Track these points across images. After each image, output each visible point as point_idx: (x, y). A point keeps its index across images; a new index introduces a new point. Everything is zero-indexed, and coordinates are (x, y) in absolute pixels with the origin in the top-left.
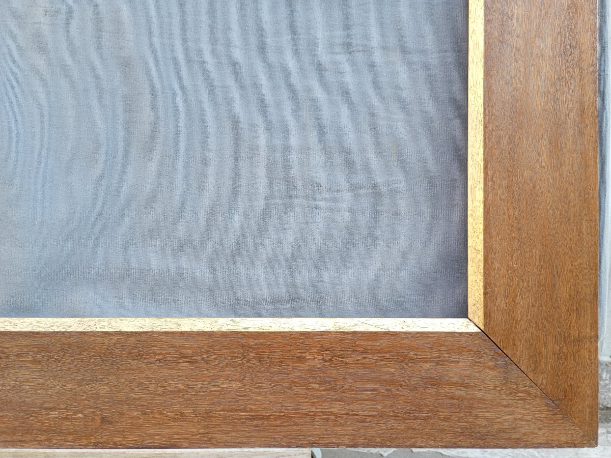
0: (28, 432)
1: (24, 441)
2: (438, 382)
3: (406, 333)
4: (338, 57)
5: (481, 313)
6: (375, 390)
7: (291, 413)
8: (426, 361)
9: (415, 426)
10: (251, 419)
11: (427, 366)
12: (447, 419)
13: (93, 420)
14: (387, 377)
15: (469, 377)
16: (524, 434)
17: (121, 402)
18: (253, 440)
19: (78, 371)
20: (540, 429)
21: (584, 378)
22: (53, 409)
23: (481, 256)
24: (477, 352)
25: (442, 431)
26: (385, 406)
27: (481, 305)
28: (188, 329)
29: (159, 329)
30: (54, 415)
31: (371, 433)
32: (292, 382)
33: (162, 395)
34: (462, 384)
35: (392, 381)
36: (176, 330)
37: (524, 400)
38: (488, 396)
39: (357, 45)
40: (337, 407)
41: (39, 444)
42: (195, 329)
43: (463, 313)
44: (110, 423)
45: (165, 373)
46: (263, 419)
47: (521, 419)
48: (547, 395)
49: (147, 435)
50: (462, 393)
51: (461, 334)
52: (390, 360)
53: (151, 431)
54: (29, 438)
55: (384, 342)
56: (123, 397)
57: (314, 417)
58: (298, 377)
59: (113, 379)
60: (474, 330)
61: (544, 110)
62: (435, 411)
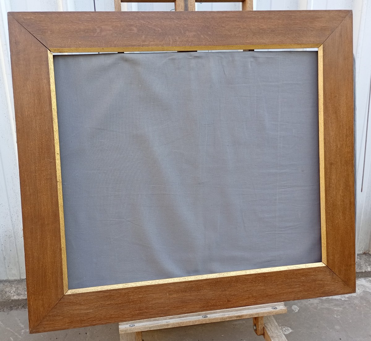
0: (208, 307)
2: (315, 280)
3: (307, 268)
4: (283, 190)
5: (326, 261)
6: (299, 284)
7: (278, 293)
8: (312, 275)
9: (310, 293)
10: (267, 296)
11: (313, 276)
12: (318, 290)
13: (225, 301)
14: (302, 281)
15: (323, 278)
16: (338, 292)
17: (232, 295)
18: (268, 301)
19: (220, 288)
20: (341, 290)
21: (352, 275)
22: (214, 300)
23: (325, 245)
24: (325, 271)
25: (317, 293)
26: (302, 288)
27: (326, 259)
28: (249, 274)
29: (241, 274)
30: (214, 301)
31: (299, 296)
32: (277, 285)
33: (244, 292)
34: (322, 280)
35: (303, 282)
36: (246, 274)
37: (337, 283)
38: (328, 283)
39: (288, 186)
40: (290, 290)
41: (211, 310)
42: (251, 273)
43: (320, 260)
44: (230, 301)
45: (244, 286)
46: (270, 295)
47: (337, 288)
48: (343, 281)
50: (322, 283)
51: (321, 267)
52: (303, 276)
53: (241, 302)
54: (208, 308)
55: (301, 271)
56: (233, 294)
57: (284, 293)
58: (279, 283)
59: (230, 289)
60: (324, 265)
61: (341, 204)
62: (315, 288)
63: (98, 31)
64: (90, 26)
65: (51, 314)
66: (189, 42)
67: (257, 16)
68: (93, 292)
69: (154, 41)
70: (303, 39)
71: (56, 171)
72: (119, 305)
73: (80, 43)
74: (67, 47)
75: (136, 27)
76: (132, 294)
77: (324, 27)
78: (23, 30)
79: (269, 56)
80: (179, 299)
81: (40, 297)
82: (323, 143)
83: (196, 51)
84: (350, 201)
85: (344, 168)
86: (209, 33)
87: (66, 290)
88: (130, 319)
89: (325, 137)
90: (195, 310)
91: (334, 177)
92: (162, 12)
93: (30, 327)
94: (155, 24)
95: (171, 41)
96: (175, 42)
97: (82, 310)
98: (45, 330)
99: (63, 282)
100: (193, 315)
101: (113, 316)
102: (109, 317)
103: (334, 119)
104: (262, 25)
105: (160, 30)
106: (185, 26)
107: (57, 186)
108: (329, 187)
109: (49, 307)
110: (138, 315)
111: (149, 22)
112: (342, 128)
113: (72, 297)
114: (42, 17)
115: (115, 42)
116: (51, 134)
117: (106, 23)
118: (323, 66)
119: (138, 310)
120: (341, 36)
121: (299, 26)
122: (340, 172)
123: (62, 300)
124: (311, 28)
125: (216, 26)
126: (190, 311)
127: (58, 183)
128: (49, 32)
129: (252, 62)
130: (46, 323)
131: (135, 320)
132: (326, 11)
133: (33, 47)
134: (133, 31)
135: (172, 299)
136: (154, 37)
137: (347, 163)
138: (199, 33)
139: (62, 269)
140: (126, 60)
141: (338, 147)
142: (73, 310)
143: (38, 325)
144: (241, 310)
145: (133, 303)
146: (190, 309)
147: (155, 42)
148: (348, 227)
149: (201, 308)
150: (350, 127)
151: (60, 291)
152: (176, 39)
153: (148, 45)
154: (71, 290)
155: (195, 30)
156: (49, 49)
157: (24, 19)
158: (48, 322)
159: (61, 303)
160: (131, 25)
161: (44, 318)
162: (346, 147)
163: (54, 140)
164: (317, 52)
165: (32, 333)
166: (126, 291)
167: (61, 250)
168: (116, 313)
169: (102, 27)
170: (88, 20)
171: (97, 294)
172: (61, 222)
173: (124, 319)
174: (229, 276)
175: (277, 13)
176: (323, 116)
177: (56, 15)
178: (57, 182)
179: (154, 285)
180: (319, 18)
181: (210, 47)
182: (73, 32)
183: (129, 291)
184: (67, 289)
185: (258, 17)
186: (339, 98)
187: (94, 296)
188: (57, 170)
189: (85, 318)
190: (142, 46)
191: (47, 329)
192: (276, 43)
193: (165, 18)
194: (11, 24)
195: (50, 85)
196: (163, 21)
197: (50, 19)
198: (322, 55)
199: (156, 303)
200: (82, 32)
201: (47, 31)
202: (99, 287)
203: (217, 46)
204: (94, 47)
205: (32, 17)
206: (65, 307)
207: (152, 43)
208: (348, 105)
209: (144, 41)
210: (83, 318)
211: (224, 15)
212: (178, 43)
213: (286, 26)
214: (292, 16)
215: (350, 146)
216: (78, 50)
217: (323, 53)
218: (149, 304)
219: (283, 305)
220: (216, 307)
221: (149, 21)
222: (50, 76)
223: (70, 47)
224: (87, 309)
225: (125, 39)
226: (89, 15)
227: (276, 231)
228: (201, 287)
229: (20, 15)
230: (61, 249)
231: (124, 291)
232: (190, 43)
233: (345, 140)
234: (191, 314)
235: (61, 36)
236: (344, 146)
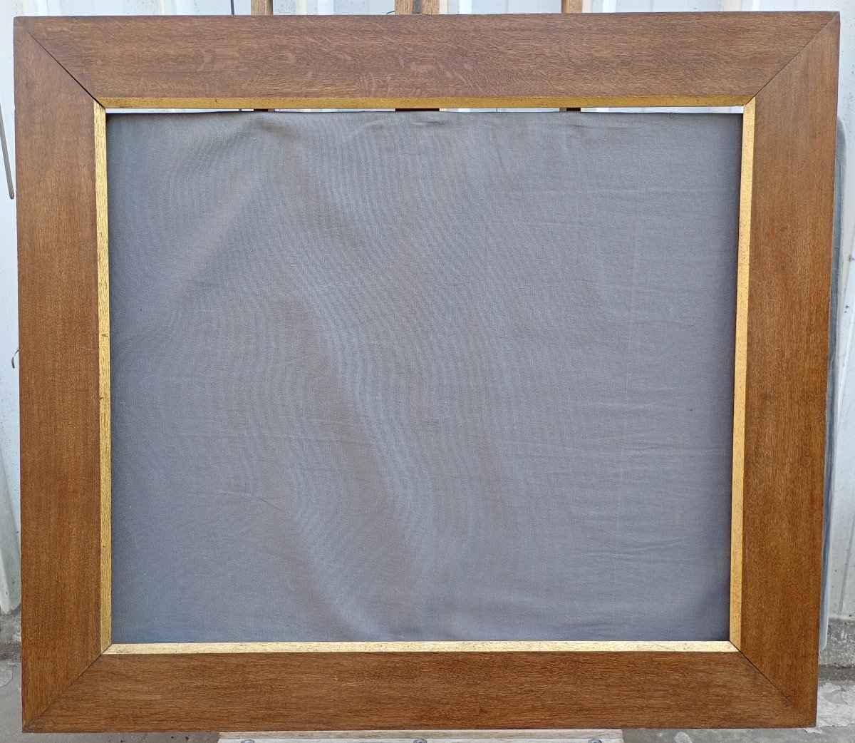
0: (431, 719)
1: (428, 725)
2: (708, 685)
3: (687, 653)
4: (638, 453)
5: (738, 638)
6: (666, 691)
7: (608, 706)
8: (701, 671)
9: (692, 713)
10: (581, 710)
11: (702, 674)
12: (714, 710)
13: (474, 710)
14: (674, 682)
15: (730, 682)
16: (766, 719)
17: (492, 699)
18: (582, 723)
19: (464, 679)
20: (777, 716)
21: (808, 681)
22: (447, 704)
23: (740, 600)
24: (736, 665)
25: (711, 717)
26: (672, 701)
27: (739, 634)
28: (538, 650)
29: (517, 650)
30: (448, 707)
31: (662, 719)
32: (608, 685)
33: (521, 694)
34: (725, 686)
35: (677, 685)
36: (529, 650)
37: (767, 696)
38: (742, 694)
39: (651, 444)
40: (639, 702)
42: (542, 650)
43: (726, 637)
44: (486, 712)
45: (523, 679)
46: (589, 710)
47: (764, 709)
48: (782, 693)
49: (512, 720)
50: (725, 693)
51: (725, 653)
52: (676, 671)
53: (513, 718)
54: (431, 723)
55: (672, 658)
56: (494, 695)
57: (623, 708)
58: (613, 682)
59: (487, 683)
60: (733, 649)
61: (786, 500)
62: (706, 704)
63: (207, 59)
64: (190, 50)
65: (70, 694)
66: (417, 88)
67: (586, 27)
68: (165, 655)
69: (333, 85)
70: (704, 83)
71: (99, 374)
72: (224, 691)
73: (165, 86)
74: (137, 97)
75: (293, 51)
76: (254, 669)
77: (760, 53)
78: (45, 57)
79: (615, 123)
80: (362, 692)
81: (49, 653)
82: (746, 343)
83: (438, 110)
84: (812, 495)
85: (799, 410)
86: (466, 66)
87: (107, 643)
88: (244, 726)
89: (752, 328)
90: (399, 724)
91: (770, 430)
92: (356, 16)
93: (24, 717)
94: (338, 43)
95: (374, 84)
96: (383, 87)
97: (138, 692)
98: (56, 728)
99: (99, 625)
100: (393, 734)
101: (208, 715)
102: (198, 716)
103: (777, 284)
104: (599, 47)
105: (349, 58)
106: (410, 49)
107: (98, 407)
108: (757, 454)
109: (67, 678)
110: (264, 719)
111: (325, 40)
112: (797, 307)
113: (118, 662)
114: (87, 27)
115: (244, 87)
116: (91, 290)
117: (225, 41)
118: (755, 151)
119: (266, 709)
120: (807, 75)
121: (695, 52)
122: (787, 420)
123: (96, 665)
124: (725, 57)
125: (484, 51)
126: (386, 725)
127: (102, 402)
128: (99, 62)
129: (571, 137)
130: (59, 712)
131: (257, 730)
132: (767, 14)
133: (63, 95)
134: (286, 60)
135: (346, 690)
136: (335, 75)
137: (808, 397)
138: (441, 66)
139: (98, 597)
140: (269, 128)
141: (784, 355)
142: (119, 692)
143: (42, 716)
144: (511, 736)
145: (253, 690)
146: (388, 720)
147: (336, 86)
148: (804, 558)
149: (416, 719)
150: (818, 307)
151: (91, 644)
152: (384, 81)
153: (318, 95)
154: (117, 645)
155: (433, 60)
156: (97, 99)
157: (48, 33)
158: (64, 711)
159: (93, 671)
160: (282, 47)
161: (54, 702)
162: (808, 357)
163: (97, 304)
164: (741, 115)
165: (27, 732)
166: (241, 661)
167: (99, 552)
168: (214, 709)
169: (217, 50)
170: (187, 34)
171: (173, 660)
172: (102, 490)
173: (232, 726)
174: (488, 651)
175: (639, 19)
176: (748, 275)
177: (117, 23)
178: (98, 398)
179: (306, 653)
180: (748, 31)
181: (467, 99)
182: (151, 61)
183: (247, 662)
184: (109, 643)
185: (590, 29)
186: (793, 232)
187: (167, 666)
188: (101, 372)
189: (144, 713)
190: (306, 97)
191: (61, 727)
192: (632, 93)
193: (361, 31)
194: (20, 44)
195: (94, 180)
196: (356, 38)
197: (102, 31)
198: (753, 123)
199: (307, 697)
200: (170, 63)
201: (94, 59)
202: (181, 645)
203: (483, 97)
204: (196, 97)
205: (65, 29)
206: (102, 681)
207: (329, 88)
208: (817, 250)
209: (311, 85)
210: (141, 712)
211: (506, 24)
212: (389, 89)
213: (662, 50)
214: (678, 27)
215: (816, 356)
216: (160, 103)
217: (756, 120)
218: (292, 697)
219: (619, 735)
220: (451, 723)
221: (324, 38)
222: (97, 160)
223: (142, 96)
224: (150, 693)
225: (268, 78)
226: (188, 24)
227: (614, 552)
228: (416, 670)
229: (41, 24)
230: (100, 550)
231: (234, 661)
232: (419, 91)
233: (804, 339)
234: (389, 731)
235: (124, 71)
236: (803, 355)
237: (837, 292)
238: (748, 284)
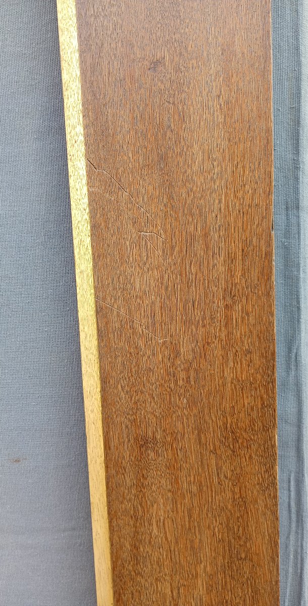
82: (95, 332)
85: (219, 468)
89: (104, 299)
91: (160, 509)
103: (151, 198)
108: (136, 558)
112: (199, 247)
122: (194, 489)
137: (236, 440)
141: (177, 354)
162: (231, 356)
208: (237, 111)
215: (249, 352)
233: (220, 316)
236: (219, 352)
237: (298, 208)
238: (86, 200)
